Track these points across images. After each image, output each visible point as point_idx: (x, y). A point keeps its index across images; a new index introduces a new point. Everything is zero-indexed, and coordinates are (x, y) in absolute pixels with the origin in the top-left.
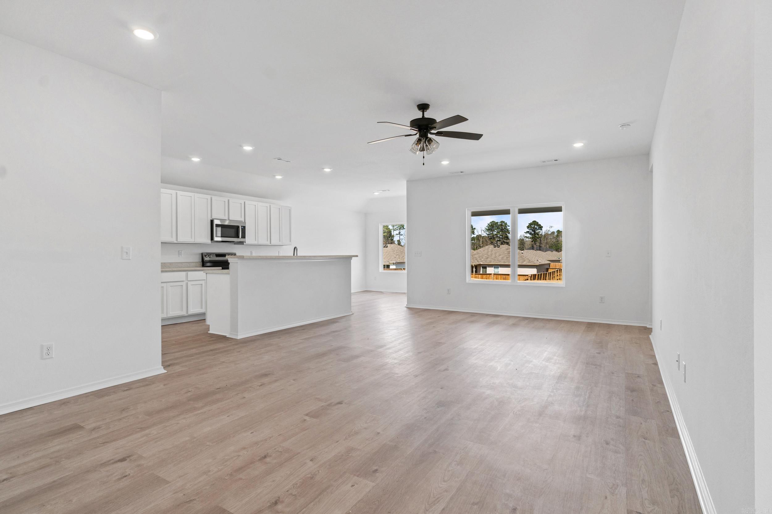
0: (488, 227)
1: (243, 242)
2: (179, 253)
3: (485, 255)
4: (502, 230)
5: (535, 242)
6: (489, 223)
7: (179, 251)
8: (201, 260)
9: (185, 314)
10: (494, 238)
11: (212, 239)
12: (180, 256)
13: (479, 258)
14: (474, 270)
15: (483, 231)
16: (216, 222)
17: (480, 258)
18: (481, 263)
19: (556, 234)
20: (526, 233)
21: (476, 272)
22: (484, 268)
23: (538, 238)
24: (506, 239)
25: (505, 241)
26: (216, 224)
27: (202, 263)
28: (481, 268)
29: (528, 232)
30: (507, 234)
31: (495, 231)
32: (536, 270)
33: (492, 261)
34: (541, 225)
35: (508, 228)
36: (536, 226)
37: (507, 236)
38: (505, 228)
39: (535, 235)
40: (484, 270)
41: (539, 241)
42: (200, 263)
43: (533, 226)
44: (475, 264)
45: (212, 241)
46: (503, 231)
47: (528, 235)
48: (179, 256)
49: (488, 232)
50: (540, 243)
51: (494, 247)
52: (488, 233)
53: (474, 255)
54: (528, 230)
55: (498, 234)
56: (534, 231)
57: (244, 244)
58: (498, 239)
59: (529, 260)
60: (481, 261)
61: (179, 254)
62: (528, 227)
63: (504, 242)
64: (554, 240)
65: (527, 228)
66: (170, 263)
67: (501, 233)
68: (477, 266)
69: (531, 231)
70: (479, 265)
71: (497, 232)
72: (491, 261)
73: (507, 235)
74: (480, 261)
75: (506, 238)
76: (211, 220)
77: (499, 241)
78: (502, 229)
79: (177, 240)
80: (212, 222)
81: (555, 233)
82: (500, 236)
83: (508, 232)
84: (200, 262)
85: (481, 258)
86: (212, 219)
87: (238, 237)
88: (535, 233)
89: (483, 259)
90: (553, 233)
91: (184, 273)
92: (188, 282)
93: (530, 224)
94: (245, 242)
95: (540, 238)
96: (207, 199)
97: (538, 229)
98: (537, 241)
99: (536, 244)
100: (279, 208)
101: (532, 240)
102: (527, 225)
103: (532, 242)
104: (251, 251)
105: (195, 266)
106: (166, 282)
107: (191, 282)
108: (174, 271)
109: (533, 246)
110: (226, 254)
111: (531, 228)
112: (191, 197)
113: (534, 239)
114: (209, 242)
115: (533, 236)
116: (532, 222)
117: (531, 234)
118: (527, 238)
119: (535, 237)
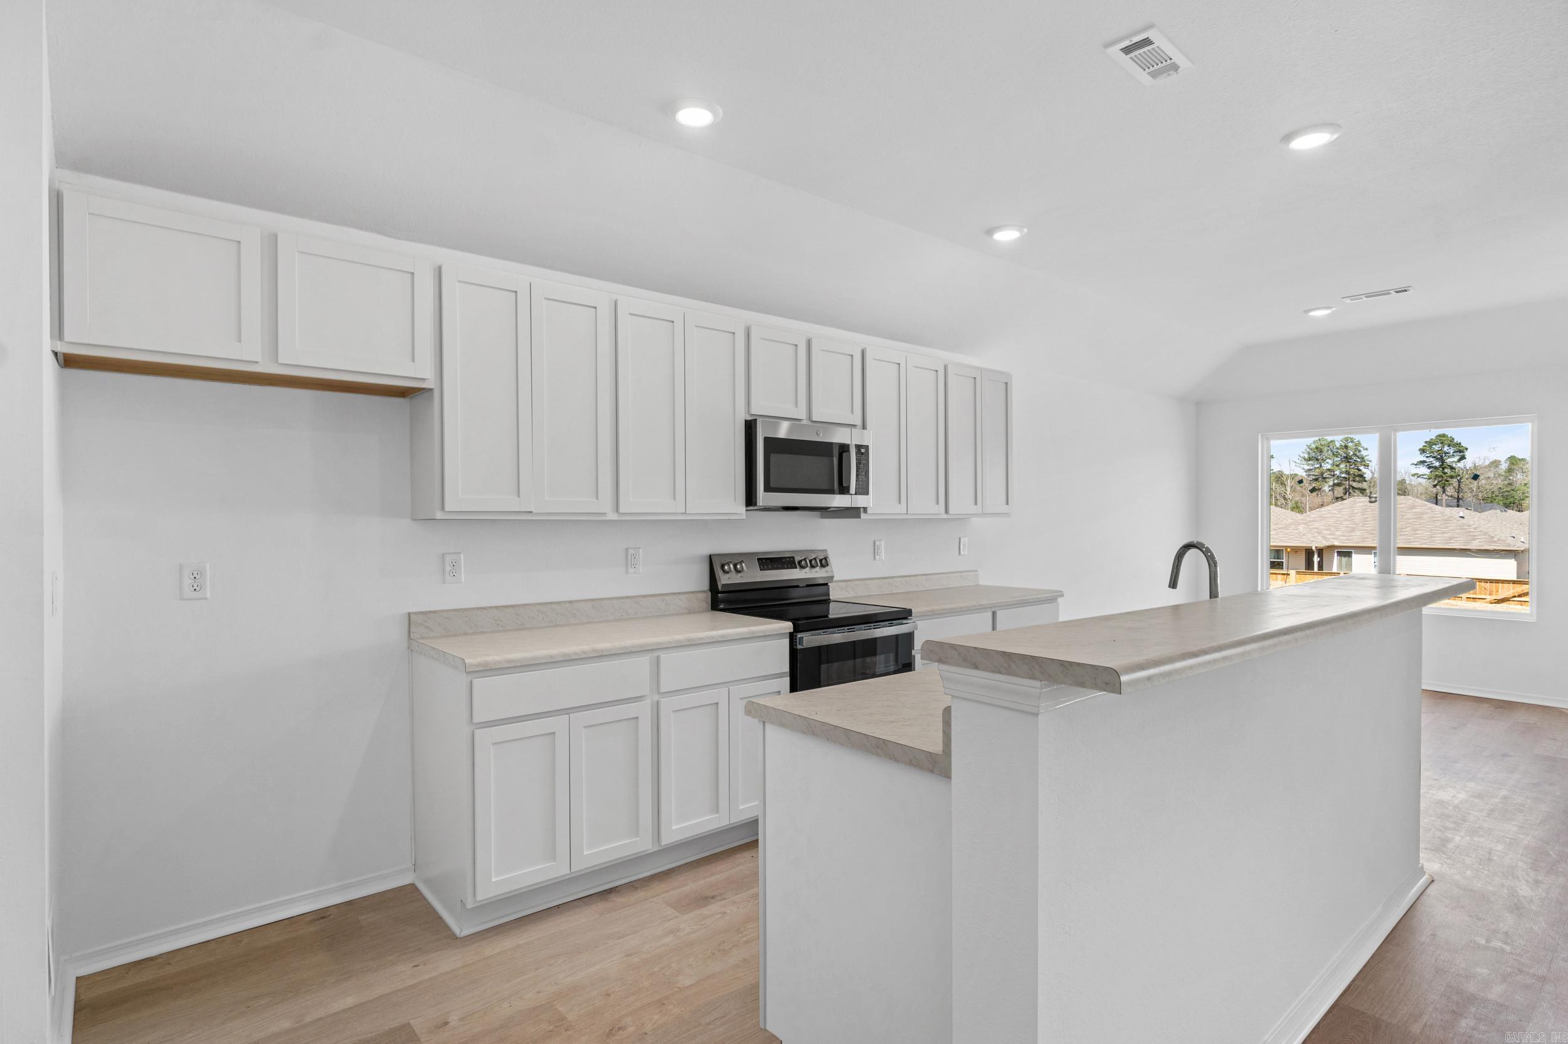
0: (1309, 454)
1: (853, 512)
2: (629, 560)
3: (1346, 523)
4: (1347, 459)
5: (1443, 488)
6: (1309, 444)
7: (627, 550)
8: (705, 585)
9: (650, 847)
10: (1325, 478)
11: (750, 499)
12: (631, 570)
13: (1326, 530)
14: (1316, 559)
15: (1293, 464)
16: (764, 430)
17: (1329, 530)
18: (1336, 543)
19: (1504, 466)
20: (1416, 465)
21: (1321, 567)
22: (1345, 556)
23: (1452, 477)
24: (1359, 482)
25: (1355, 484)
26: (764, 439)
27: (710, 593)
28: (1336, 554)
29: (1424, 462)
30: (1362, 468)
31: (1328, 460)
32: (1516, 562)
33: (1367, 538)
34: (1462, 444)
35: (1364, 453)
36: (1446, 448)
37: (1360, 473)
38: (1355, 455)
39: (1443, 469)
40: (1344, 559)
41: (1456, 484)
42: (702, 596)
43: (1436, 448)
44: (1317, 545)
45: (752, 508)
46: (1350, 462)
47: (1424, 470)
48: (627, 572)
49: (1309, 465)
50: (1459, 490)
51: (1371, 502)
52: (1307, 467)
53: (1310, 521)
54: (1423, 458)
55: (1337, 468)
56: (1442, 460)
57: (863, 515)
58: (1336, 481)
59: (1489, 535)
60: (1334, 539)
61: (627, 566)
62: (1423, 451)
63: (1353, 488)
64: (1499, 482)
65: (1419, 452)
66: (592, 600)
67: (1342, 466)
68: (1322, 550)
69: (1432, 459)
70: (1329, 547)
71: (1333, 465)
72: (1364, 539)
73: (1359, 470)
74: (1332, 536)
75: (1357, 479)
76: (746, 421)
77: (1339, 485)
78: (1346, 457)
79: (617, 510)
80: (750, 427)
81: (1503, 462)
82: (1341, 473)
83: (1363, 463)
84: (704, 592)
85: (1333, 529)
86: (749, 418)
87: (844, 490)
88: (1443, 466)
89: (1339, 533)
90: (1496, 464)
91: (645, 660)
92: (661, 700)
93: (1430, 443)
94: (865, 509)
95: (1459, 478)
96: (731, 335)
97: (1451, 454)
98: (1449, 485)
99: (1444, 492)
100: (975, 378)
101: (1435, 483)
102: (1421, 445)
103: (1435, 486)
104: (874, 542)
105: (686, 611)
106: (567, 711)
107: (673, 698)
108: (602, 656)
109: (1437, 495)
110: (793, 557)
111: (1432, 452)
112: (671, 324)
113: (1440, 479)
114: (740, 508)
115: (1437, 473)
116: (1434, 438)
117: (1432, 467)
118: (1418, 477)
119: (1444, 476)
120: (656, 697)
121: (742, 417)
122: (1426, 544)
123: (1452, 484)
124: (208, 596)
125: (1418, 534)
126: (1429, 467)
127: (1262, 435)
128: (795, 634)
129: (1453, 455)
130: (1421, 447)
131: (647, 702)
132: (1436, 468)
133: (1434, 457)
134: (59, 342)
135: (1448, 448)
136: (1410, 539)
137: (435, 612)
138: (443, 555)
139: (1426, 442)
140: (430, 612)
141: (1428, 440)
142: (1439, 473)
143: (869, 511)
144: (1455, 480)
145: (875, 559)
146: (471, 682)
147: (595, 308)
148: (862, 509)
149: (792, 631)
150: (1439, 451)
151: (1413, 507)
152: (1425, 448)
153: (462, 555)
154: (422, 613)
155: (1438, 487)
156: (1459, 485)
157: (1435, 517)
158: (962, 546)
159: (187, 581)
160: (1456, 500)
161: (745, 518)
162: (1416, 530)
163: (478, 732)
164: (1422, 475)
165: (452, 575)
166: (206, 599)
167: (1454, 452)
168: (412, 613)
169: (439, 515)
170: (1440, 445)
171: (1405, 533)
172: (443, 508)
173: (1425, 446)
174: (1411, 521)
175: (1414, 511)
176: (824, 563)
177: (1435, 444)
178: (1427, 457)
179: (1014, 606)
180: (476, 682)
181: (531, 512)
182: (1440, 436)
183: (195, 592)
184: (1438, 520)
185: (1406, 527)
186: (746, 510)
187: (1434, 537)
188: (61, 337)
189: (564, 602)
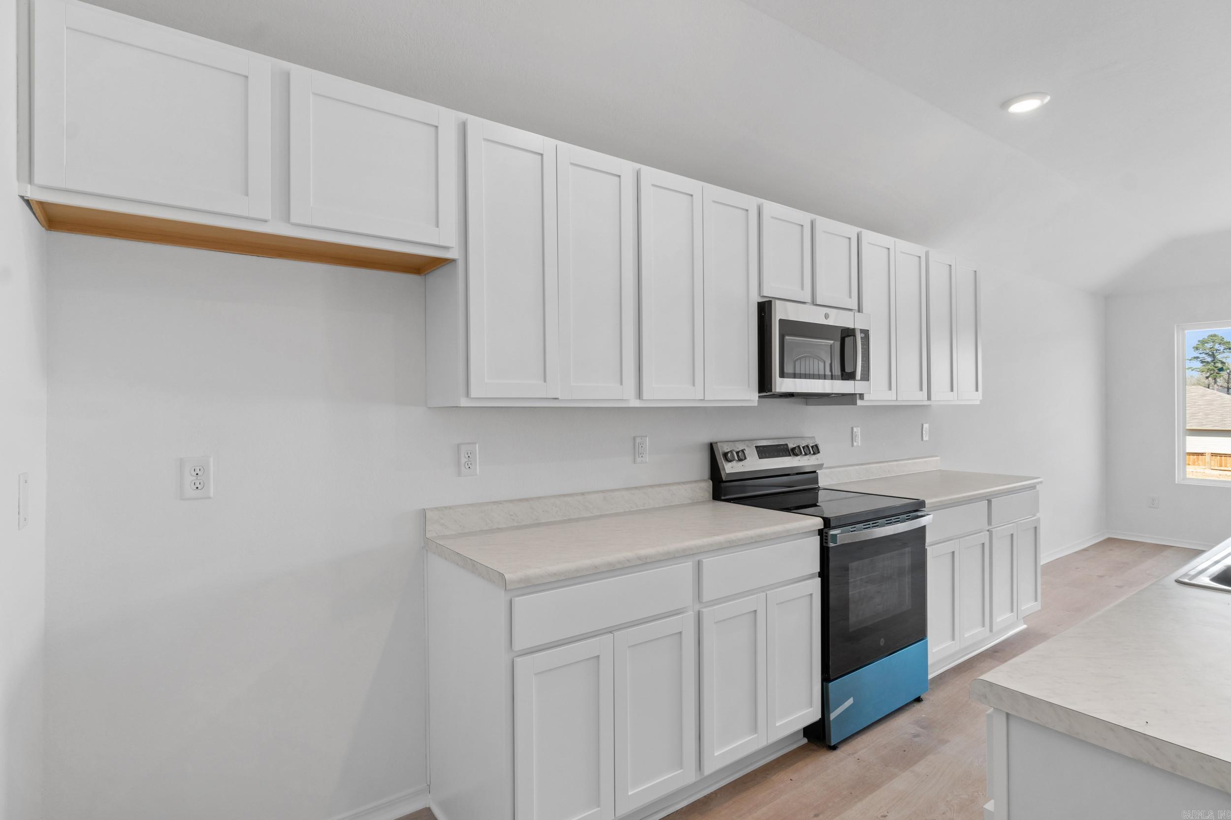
1: (849, 399)
2: (636, 450)
5: (1215, 379)
7: (634, 438)
8: (708, 474)
9: (692, 777)
11: (764, 384)
12: (638, 460)
16: (780, 312)
20: (1190, 360)
26: (780, 320)
27: (711, 483)
29: (1197, 358)
39: (1215, 363)
42: (701, 485)
43: (1208, 346)
45: (763, 394)
47: (1198, 364)
48: (635, 462)
54: (1196, 354)
56: (1213, 356)
57: (859, 402)
61: (634, 455)
62: (1196, 348)
69: (1204, 355)
76: (758, 303)
79: (639, 395)
80: (764, 310)
84: (704, 481)
86: (763, 300)
87: (848, 376)
91: (688, 566)
92: (704, 610)
93: (1203, 342)
94: (861, 396)
95: (1228, 371)
96: (744, 212)
97: (1222, 351)
98: (1220, 377)
99: (1215, 382)
100: (950, 265)
101: (1207, 375)
102: (1195, 343)
103: (1207, 378)
104: (852, 429)
105: (690, 501)
106: (610, 631)
107: (715, 607)
108: (645, 563)
109: (1209, 385)
110: (787, 445)
111: (1205, 350)
112: (690, 197)
113: (1212, 372)
114: (752, 396)
115: (1209, 367)
116: (1206, 338)
117: (1205, 362)
118: (1192, 370)
119: (1215, 369)
120: (697, 607)
121: (755, 299)
122: (1218, 427)
123: (1223, 376)
124: (212, 495)
125: (1210, 418)
126: (1202, 362)
127: (1177, 326)
128: (825, 530)
129: (1223, 352)
130: (1195, 345)
131: (690, 615)
132: (1208, 362)
133: (1206, 354)
134: (29, 186)
135: (1219, 346)
136: (1203, 422)
137: (450, 508)
138: (458, 445)
139: (1199, 341)
140: (446, 508)
141: (1201, 339)
142: (1210, 366)
143: (866, 397)
144: (1225, 373)
145: (853, 445)
146: (511, 600)
147: (619, 176)
148: (858, 396)
149: (823, 527)
150: (1211, 348)
151: (1204, 395)
152: (1198, 346)
153: (477, 445)
154: (437, 509)
155: (1210, 379)
156: (1229, 377)
157: (1225, 404)
158: (924, 432)
159: (189, 478)
160: (1226, 390)
161: (756, 404)
162: (1207, 415)
163: (518, 660)
164: (1196, 369)
165: (467, 467)
166: (210, 498)
167: (1224, 349)
168: (427, 509)
169: (464, 402)
170: (1212, 344)
171: (1198, 417)
172: (468, 394)
173: (1199, 344)
174: (1202, 407)
175: (1204, 398)
176: (816, 450)
177: (1207, 343)
178: (1200, 353)
179: (1007, 494)
180: (518, 601)
181: (556, 399)
182: (1211, 336)
183: (198, 491)
184: (1227, 407)
185: (1199, 412)
186: (760, 397)
187: (1225, 421)
188: (31, 180)
189: (576, 494)
